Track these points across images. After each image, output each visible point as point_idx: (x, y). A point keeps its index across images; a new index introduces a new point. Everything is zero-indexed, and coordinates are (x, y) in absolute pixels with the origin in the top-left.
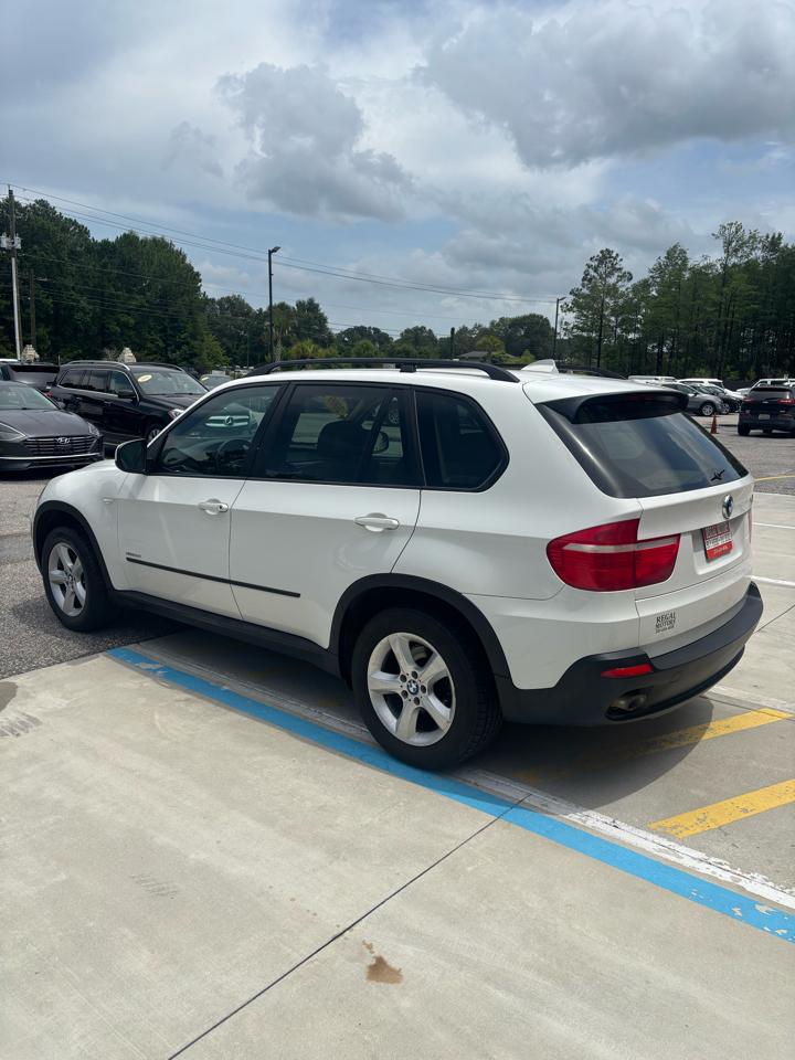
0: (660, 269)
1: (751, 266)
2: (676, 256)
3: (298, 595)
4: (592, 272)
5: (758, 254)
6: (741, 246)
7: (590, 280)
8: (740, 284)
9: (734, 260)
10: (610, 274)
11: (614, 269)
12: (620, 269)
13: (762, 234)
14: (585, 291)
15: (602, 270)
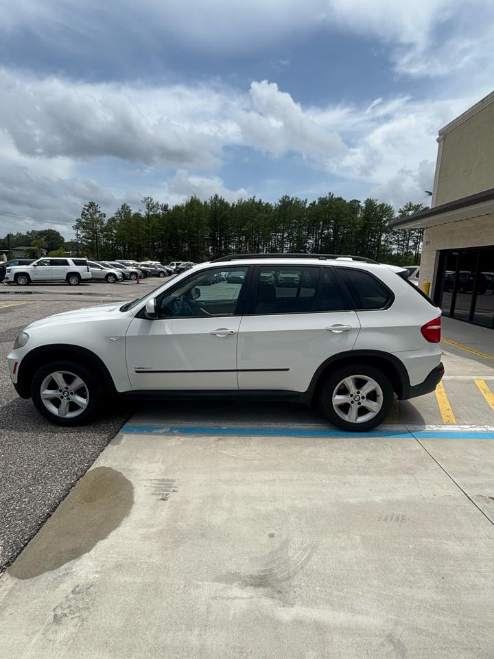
0: (119, 213)
1: (157, 216)
2: (125, 208)
3: (288, 370)
4: (86, 212)
5: (160, 211)
6: (153, 207)
7: (85, 216)
8: (155, 222)
9: (152, 213)
10: (95, 214)
11: (96, 211)
12: (99, 212)
13: (160, 203)
14: (83, 220)
15: (91, 211)
